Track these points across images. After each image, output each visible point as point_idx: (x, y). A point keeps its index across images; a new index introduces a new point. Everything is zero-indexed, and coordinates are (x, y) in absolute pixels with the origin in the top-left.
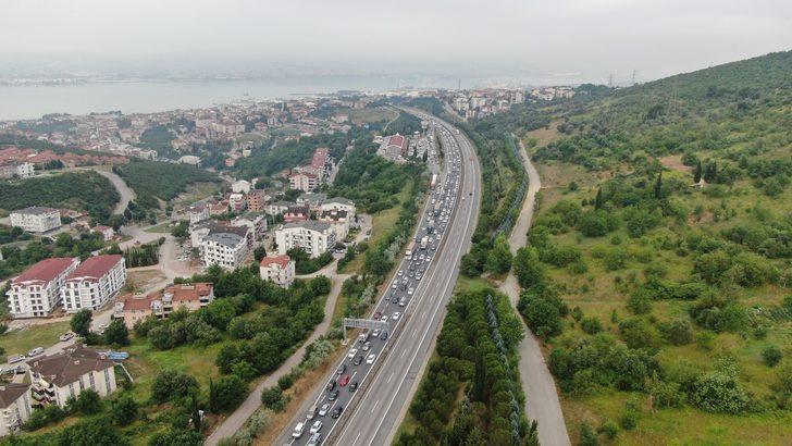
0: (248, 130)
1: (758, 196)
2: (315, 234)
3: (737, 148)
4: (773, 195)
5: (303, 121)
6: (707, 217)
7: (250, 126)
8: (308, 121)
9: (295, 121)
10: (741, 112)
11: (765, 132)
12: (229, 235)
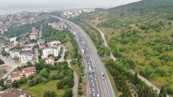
0: (4, 23)
1: (155, 32)
2: (55, 50)
3: (146, 22)
4: (159, 32)
5: (21, 20)
6: (148, 38)
7: (4, 22)
8: (22, 20)
9: (18, 20)
10: (142, 14)
11: (150, 18)
12: (28, 53)
